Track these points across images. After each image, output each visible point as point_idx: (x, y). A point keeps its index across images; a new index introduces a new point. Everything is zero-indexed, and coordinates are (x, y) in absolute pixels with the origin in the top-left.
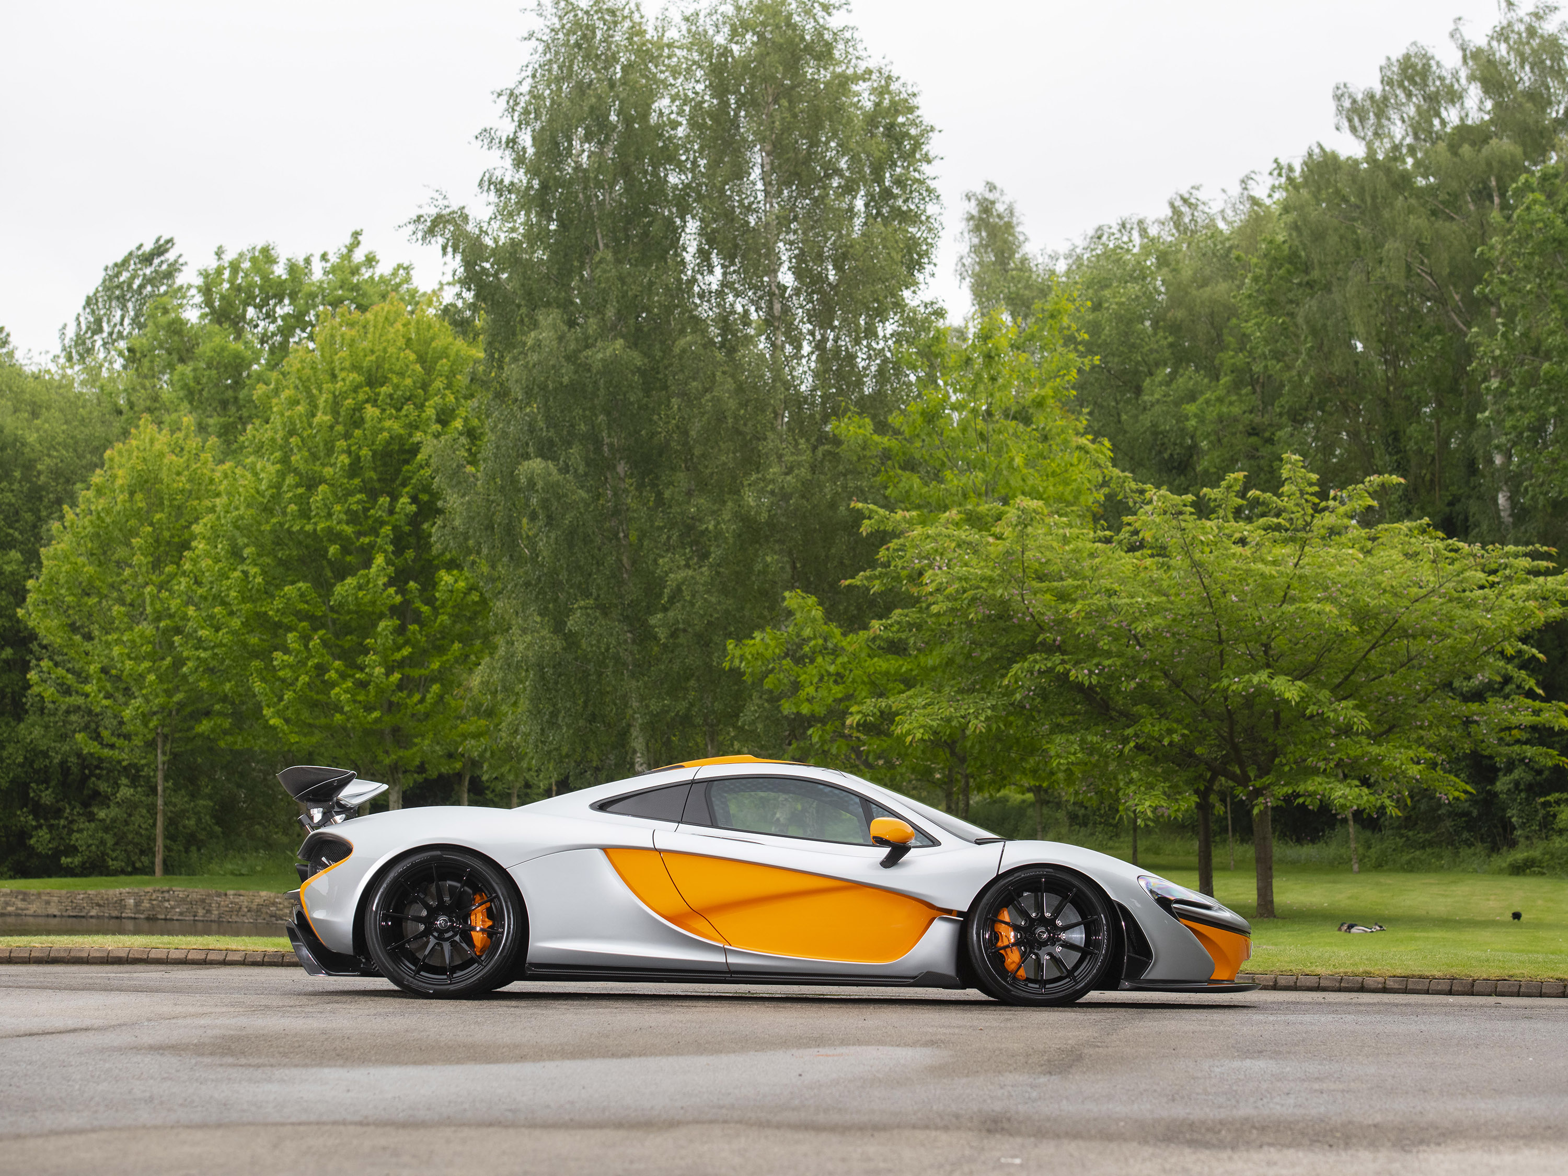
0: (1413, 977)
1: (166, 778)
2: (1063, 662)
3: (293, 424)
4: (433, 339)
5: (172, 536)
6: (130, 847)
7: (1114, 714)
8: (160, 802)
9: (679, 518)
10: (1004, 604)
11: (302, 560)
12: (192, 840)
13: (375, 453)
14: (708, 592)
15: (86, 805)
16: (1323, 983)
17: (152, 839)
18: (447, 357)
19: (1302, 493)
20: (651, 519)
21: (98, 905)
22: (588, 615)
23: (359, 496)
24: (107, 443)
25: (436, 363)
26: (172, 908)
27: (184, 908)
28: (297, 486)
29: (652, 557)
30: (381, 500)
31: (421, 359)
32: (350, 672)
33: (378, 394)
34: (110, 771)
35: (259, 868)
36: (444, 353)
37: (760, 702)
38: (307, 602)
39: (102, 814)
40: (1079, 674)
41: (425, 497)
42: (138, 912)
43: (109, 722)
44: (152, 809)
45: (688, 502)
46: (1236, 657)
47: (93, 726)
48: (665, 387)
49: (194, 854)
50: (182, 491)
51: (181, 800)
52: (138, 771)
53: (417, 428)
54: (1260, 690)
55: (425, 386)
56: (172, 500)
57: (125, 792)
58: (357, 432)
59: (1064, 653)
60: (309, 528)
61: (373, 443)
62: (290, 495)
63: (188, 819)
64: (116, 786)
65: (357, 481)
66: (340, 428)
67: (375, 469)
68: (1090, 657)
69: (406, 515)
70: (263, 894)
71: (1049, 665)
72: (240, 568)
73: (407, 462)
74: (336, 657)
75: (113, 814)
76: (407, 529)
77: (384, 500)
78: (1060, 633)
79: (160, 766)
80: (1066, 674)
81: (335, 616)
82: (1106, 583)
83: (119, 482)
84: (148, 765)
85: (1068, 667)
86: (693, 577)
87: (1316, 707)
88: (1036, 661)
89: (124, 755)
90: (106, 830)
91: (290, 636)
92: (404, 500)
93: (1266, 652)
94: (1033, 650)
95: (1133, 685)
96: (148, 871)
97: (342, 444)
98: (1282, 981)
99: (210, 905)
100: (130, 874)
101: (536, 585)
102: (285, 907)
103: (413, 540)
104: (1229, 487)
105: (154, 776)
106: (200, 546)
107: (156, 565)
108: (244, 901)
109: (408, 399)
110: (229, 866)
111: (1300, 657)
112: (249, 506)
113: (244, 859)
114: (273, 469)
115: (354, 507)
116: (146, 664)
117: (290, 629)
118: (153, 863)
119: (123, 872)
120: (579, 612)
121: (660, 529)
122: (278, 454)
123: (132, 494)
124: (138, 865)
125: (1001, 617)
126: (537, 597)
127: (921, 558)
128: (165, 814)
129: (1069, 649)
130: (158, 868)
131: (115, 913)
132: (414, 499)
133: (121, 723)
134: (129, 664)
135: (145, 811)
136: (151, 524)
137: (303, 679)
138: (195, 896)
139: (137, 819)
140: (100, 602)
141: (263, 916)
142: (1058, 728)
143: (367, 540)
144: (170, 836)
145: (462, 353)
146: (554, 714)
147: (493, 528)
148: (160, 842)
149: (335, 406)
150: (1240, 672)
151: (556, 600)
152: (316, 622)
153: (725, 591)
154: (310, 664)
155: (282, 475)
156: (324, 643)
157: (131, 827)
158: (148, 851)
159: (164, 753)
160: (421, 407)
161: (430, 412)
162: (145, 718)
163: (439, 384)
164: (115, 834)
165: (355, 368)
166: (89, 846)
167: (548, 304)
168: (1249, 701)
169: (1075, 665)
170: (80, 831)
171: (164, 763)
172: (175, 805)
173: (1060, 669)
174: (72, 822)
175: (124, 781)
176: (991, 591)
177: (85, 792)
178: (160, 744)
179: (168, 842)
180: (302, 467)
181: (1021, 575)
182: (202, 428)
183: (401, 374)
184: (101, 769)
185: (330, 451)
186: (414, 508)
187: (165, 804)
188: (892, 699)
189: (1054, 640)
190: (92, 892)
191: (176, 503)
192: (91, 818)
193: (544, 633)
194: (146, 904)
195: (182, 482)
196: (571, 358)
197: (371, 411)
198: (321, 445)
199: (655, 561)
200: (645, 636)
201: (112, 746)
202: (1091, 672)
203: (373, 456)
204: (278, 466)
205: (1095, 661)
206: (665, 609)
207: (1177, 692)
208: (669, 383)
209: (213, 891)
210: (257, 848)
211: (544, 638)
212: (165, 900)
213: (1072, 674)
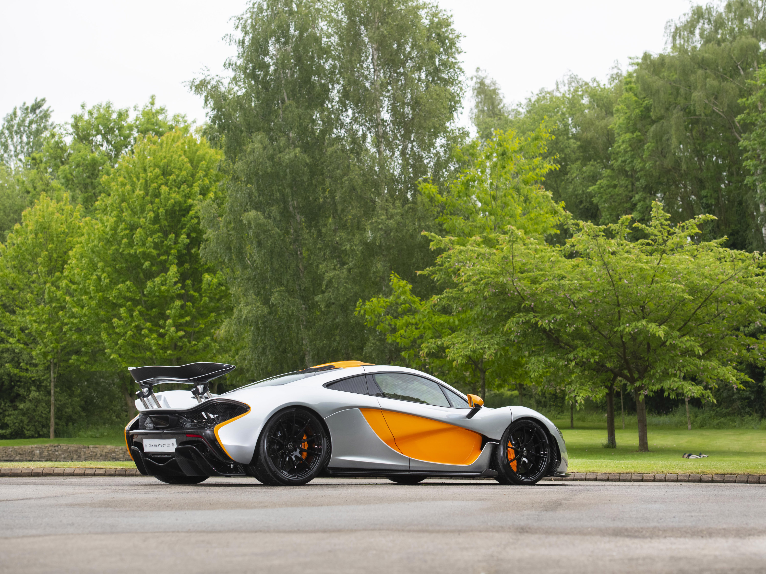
0: (728, 474)
1: (56, 387)
2: (535, 317)
3: (124, 195)
4: (197, 151)
5: (58, 257)
6: (36, 424)
7: (563, 345)
8: (52, 399)
9: (330, 244)
10: (503, 286)
11: (128, 268)
12: (70, 419)
13: (166, 211)
14: (346, 282)
15: (12, 401)
16: (680, 478)
17: (48, 419)
18: (205, 160)
19: (661, 224)
20: (315, 243)
21: (20, 454)
22: (281, 295)
23: (159, 234)
24: (22, 208)
25: (199, 163)
26: (60, 455)
27: (66, 455)
28: (125, 229)
29: (315, 264)
30: (170, 236)
31: (191, 162)
32: (155, 328)
33: (168, 180)
34: (25, 383)
35: (105, 434)
36: (202, 158)
37: (373, 341)
38: (131, 292)
39: (21, 406)
40: (543, 323)
41: (193, 235)
42: (41, 457)
43: (25, 357)
44: (48, 403)
45: (335, 235)
46: (627, 314)
47: (16, 359)
48: (322, 174)
49: (71, 427)
50: (64, 233)
51: (63, 398)
52: (40, 383)
53: (189, 198)
54: (641, 330)
55: (193, 176)
56: (58, 237)
57: (34, 394)
58: (157, 200)
59: (534, 312)
60: (132, 251)
61: (165, 205)
62: (122, 234)
63: (68, 408)
64: (29, 391)
65: (157, 226)
66: (148, 198)
67: (166, 220)
68: (550, 314)
69: (184, 244)
70: (109, 446)
71: (527, 319)
72: (95, 273)
73: (184, 216)
74: (146, 321)
75: (27, 406)
76: (185, 251)
77: (172, 236)
78: (534, 301)
79: (52, 380)
80: (536, 323)
81: (146, 299)
82: (558, 272)
83: (30, 228)
84: (46, 380)
86: (338, 275)
87: (672, 340)
88: (520, 317)
89: (33, 374)
90: (24, 415)
91: (122, 310)
92: (184, 236)
93: (642, 310)
94: (519, 311)
95: (573, 328)
96: (47, 436)
97: (149, 206)
98: (658, 477)
99: (80, 453)
100: (37, 437)
101: (253, 279)
103: (188, 257)
104: (623, 223)
105: (50, 386)
106: (73, 262)
107: (50, 273)
108: (98, 451)
109: (185, 182)
110: (90, 433)
111: (660, 313)
112: (100, 240)
113: (98, 429)
114: (113, 220)
115: (156, 240)
116: (44, 326)
117: (121, 306)
118: (49, 432)
119: (33, 437)
120: (276, 294)
121: (320, 249)
122: (115, 213)
123: (36, 235)
124: (41, 433)
125: (501, 293)
126: (254, 286)
127: (459, 262)
128: (55, 406)
129: (538, 310)
130: (52, 435)
131: (29, 458)
132: (189, 236)
133: (32, 358)
134: (35, 325)
135: (44, 404)
136: (47, 251)
137: (129, 333)
138: (72, 449)
139: (40, 409)
140: (19, 293)
141: (109, 458)
142: (532, 353)
143: (163, 258)
144: (58, 417)
145: (213, 158)
146: (264, 349)
147: (231, 249)
148: (53, 420)
149: (146, 186)
150: (630, 321)
151: (264, 288)
152: (136, 303)
153: (355, 282)
154: (133, 325)
155: (117, 224)
156: (141, 313)
157: (37, 413)
158: (47, 426)
159: (54, 373)
160: (190, 186)
161: (196, 189)
162: (45, 355)
163: (201, 173)
164: (28, 417)
165: (156, 165)
166: (15, 423)
167: (258, 130)
168: (634, 337)
169: (541, 318)
170: (9, 415)
171: (54, 378)
172: (61, 401)
173: (533, 321)
174: (5, 411)
175: (33, 388)
176: (496, 280)
177: (12, 395)
178: (52, 368)
179: (57, 420)
180: (127, 219)
181: (511, 270)
182: (74, 199)
183: (181, 169)
184: (21, 382)
185: (143, 211)
186: (188, 241)
187: (55, 400)
188: (444, 339)
189: (530, 305)
190: (16, 447)
191: (60, 239)
192: (16, 408)
193: (258, 304)
194: (46, 453)
195: (64, 228)
196: (271, 158)
197: (164, 189)
198: (138, 208)
199: (317, 266)
200: (312, 307)
201: (27, 370)
202: (550, 322)
203: (166, 213)
204: (115, 219)
205: (552, 316)
206: (323, 292)
207: (596, 333)
208: (324, 171)
209: (81, 446)
210: (104, 424)
211: (258, 307)
212: (56, 451)
213: (540, 323)
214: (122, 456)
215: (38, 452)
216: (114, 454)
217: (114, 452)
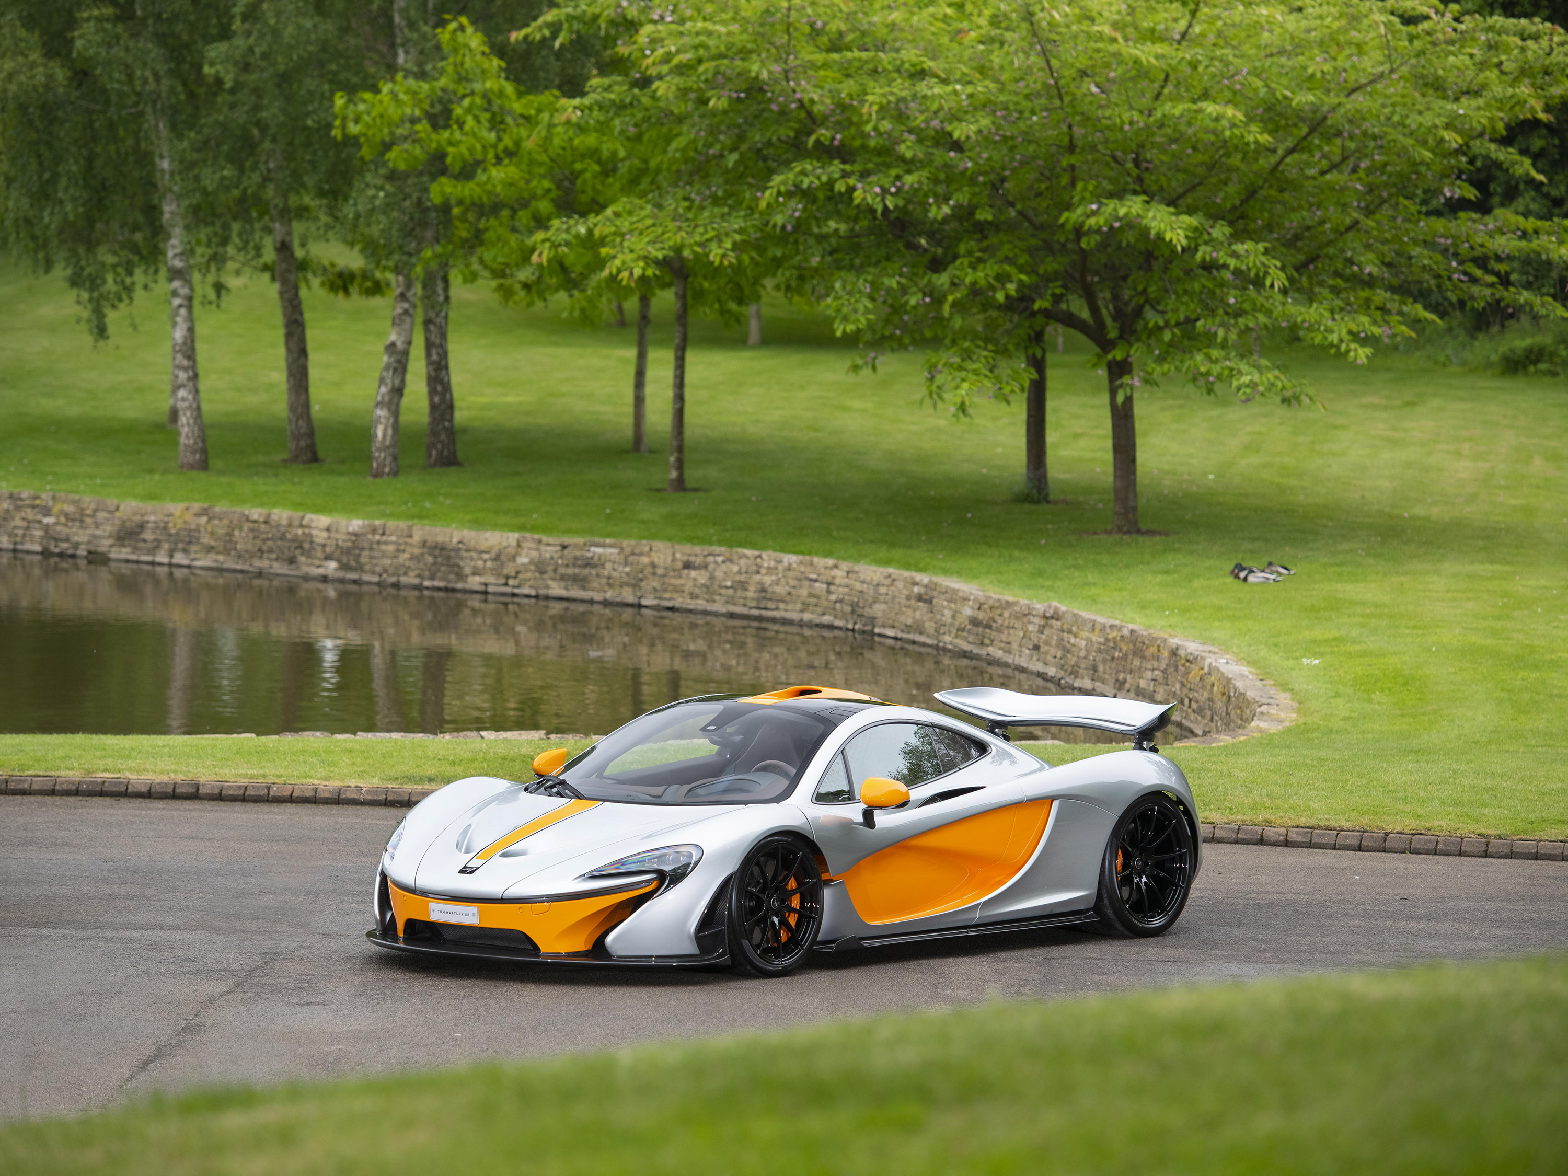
2: (845, 175)
10: (759, 84)
40: (868, 194)
54: (1129, 224)
59: (843, 160)
68: (885, 167)
71: (825, 178)
78: (840, 126)
80: (849, 193)
82: (910, 55)
85: (851, 181)
87: (1208, 249)
88: (804, 173)
94: (802, 156)
95: (946, 210)
125: (753, 103)
129: (852, 154)
150: (1100, 197)
168: (1111, 235)
169: (861, 179)
173: (840, 187)
176: (741, 65)
188: (590, 222)
189: (833, 138)
193: (35, 55)
202: (885, 191)
205: (892, 173)
211: (33, 66)
213: (858, 195)
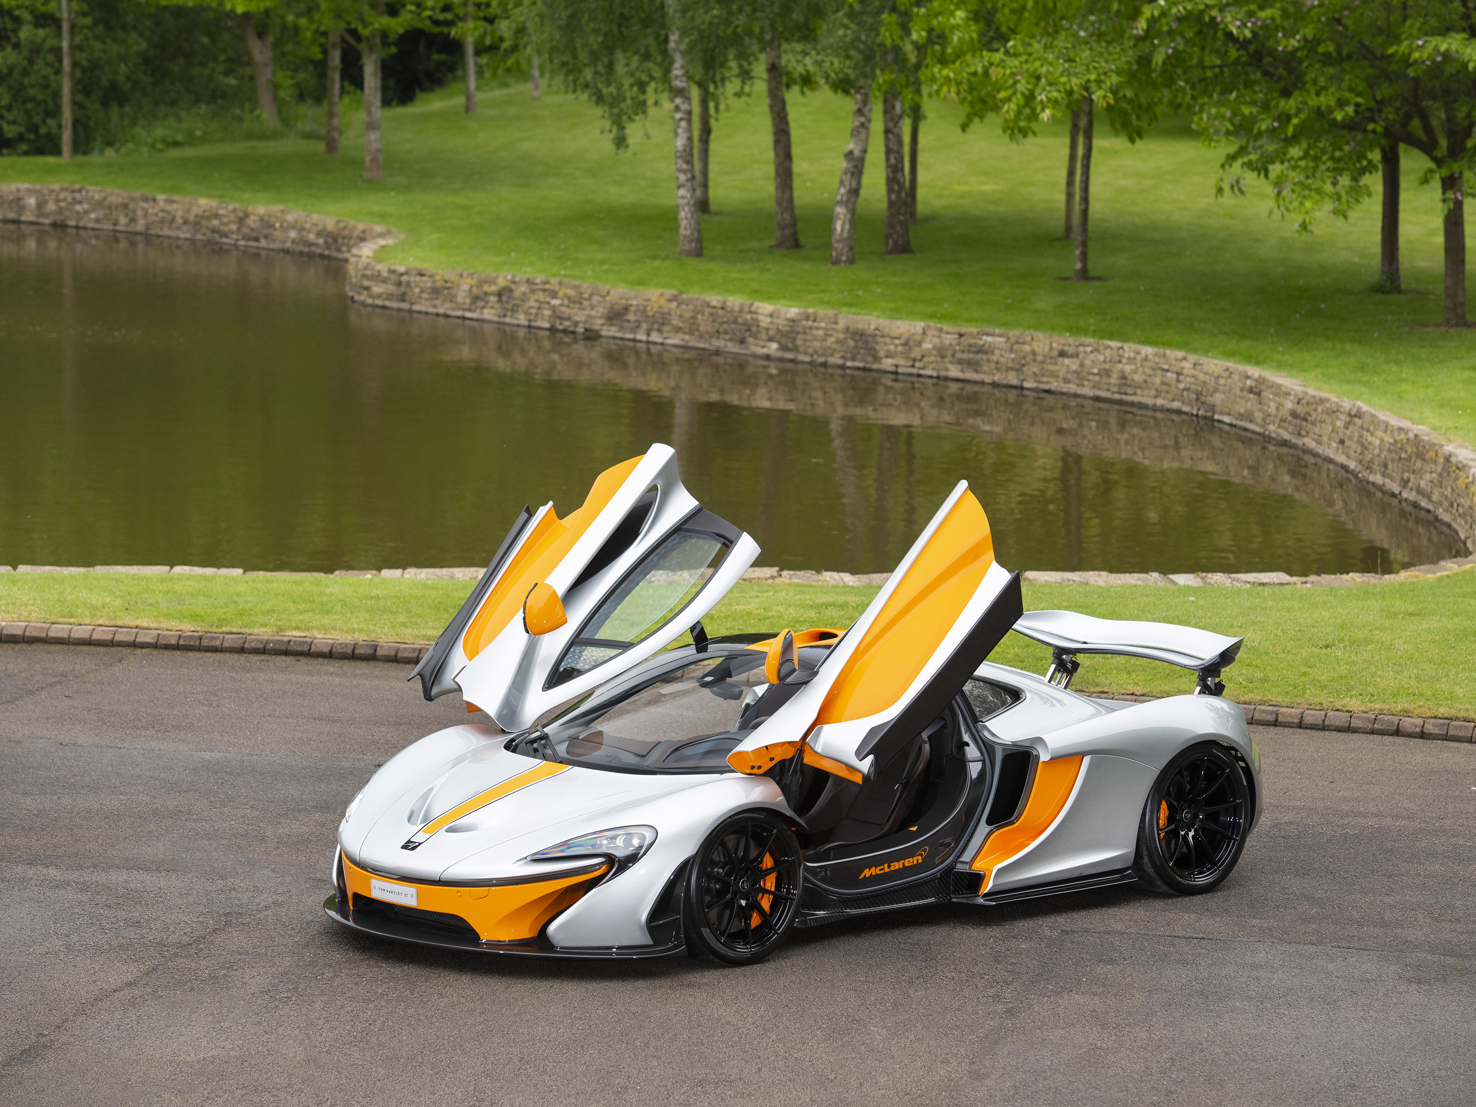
6: (30, 106)
8: (66, 57)
12: (112, 94)
17: (57, 95)
26: (86, 212)
27: (101, 213)
42: (41, 215)
49: (114, 113)
70: (203, 202)
99: (134, 212)
102: (231, 222)
108: (178, 210)
110: (159, 132)
113: (180, 120)
124: (41, 135)
130: (66, 144)
131: (11, 216)
138: (115, 199)
141: (204, 231)
144: (83, 88)
148: (67, 96)
150: (1426, 33)
157: (33, 79)
164: (10, 88)
179: (80, 97)
194: (51, 206)
209: (137, 194)
210: (197, 101)
212: (75, 202)
214: (234, 227)
215: (32, 201)
216: (215, 222)
217: (217, 216)
